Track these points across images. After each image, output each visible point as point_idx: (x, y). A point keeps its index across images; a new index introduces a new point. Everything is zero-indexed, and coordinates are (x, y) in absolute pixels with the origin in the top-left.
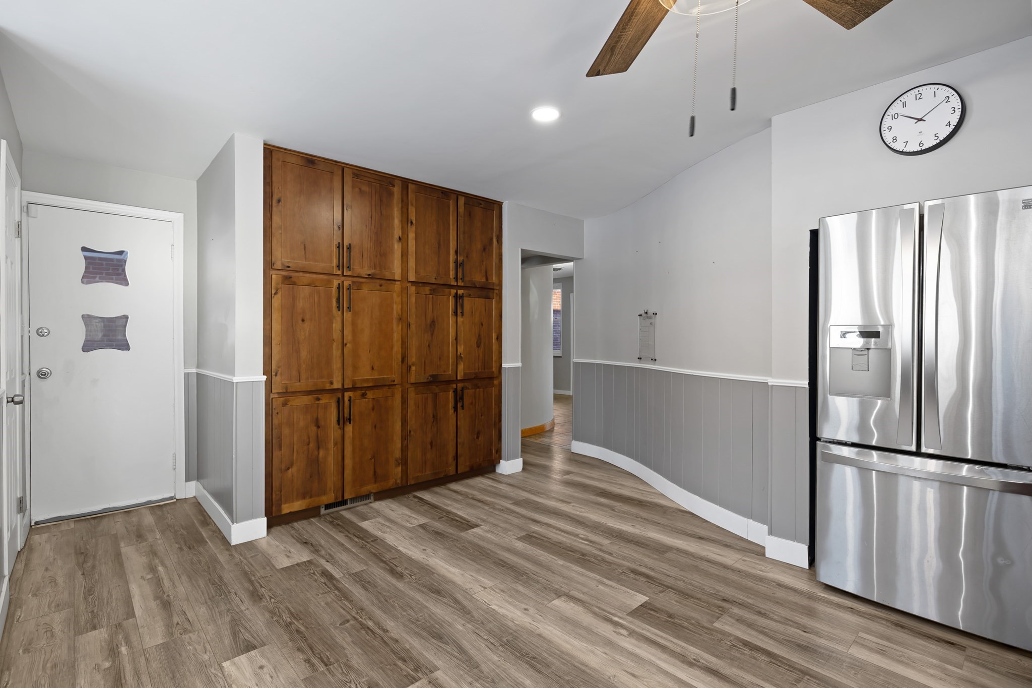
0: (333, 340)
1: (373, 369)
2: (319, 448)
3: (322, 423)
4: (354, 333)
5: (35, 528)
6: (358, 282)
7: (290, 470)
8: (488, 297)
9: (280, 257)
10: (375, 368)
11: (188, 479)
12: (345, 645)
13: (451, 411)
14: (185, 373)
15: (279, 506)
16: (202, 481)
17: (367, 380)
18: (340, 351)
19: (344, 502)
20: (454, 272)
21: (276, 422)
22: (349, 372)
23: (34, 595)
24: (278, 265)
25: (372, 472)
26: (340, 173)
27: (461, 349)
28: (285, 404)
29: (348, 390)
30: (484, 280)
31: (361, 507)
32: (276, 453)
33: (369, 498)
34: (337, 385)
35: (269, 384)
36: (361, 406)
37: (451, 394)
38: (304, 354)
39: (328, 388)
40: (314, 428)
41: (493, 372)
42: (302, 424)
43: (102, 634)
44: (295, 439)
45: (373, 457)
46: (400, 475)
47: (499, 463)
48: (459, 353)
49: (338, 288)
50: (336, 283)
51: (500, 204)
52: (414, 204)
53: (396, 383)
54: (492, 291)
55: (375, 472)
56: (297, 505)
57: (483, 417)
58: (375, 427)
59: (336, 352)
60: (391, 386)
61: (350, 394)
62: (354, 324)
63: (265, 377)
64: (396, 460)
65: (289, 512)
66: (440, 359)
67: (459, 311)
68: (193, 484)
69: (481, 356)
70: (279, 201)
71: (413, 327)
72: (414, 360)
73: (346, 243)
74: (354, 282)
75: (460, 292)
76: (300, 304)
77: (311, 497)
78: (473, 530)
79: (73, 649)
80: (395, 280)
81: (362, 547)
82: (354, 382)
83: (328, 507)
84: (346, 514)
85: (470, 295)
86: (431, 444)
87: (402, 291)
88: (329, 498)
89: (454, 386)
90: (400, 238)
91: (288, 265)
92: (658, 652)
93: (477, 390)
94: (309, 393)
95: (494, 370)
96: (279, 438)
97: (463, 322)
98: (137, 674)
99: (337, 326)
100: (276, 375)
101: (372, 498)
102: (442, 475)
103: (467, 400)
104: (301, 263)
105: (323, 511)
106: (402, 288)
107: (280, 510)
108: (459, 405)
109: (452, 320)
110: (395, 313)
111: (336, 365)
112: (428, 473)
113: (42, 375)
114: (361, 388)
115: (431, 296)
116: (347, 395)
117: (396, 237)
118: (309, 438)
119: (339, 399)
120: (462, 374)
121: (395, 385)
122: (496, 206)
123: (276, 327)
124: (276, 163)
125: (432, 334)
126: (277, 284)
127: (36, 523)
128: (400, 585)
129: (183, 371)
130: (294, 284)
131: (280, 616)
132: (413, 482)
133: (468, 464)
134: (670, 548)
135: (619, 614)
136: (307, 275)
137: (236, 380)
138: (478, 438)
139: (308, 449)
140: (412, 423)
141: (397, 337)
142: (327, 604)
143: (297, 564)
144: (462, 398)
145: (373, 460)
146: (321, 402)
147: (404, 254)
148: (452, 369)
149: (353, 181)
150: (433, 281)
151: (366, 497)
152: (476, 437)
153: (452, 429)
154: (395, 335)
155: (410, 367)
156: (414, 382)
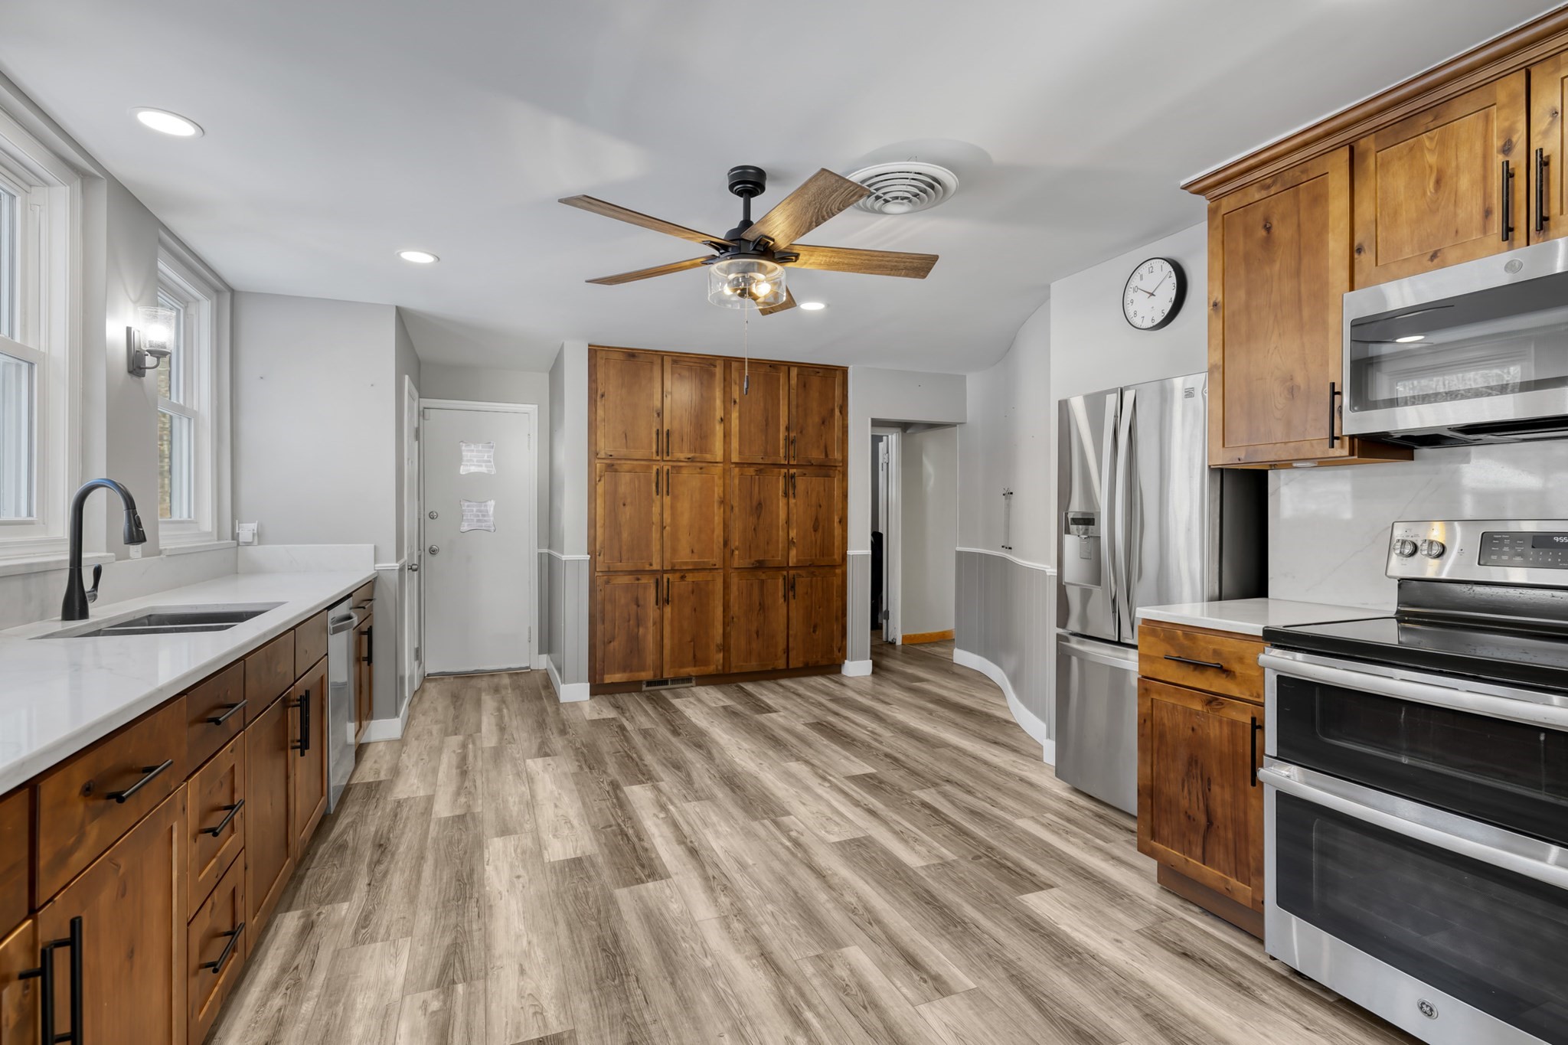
0: (653, 523)
1: (693, 552)
2: (638, 626)
3: (641, 602)
4: (673, 515)
5: (427, 678)
6: (677, 466)
7: (612, 643)
8: (828, 476)
9: (604, 447)
10: (695, 551)
11: (540, 652)
12: (609, 762)
13: (781, 600)
14: (538, 553)
15: (603, 674)
16: (552, 655)
17: (686, 563)
18: (659, 535)
19: (664, 682)
20: (784, 450)
21: (599, 597)
22: (668, 555)
23: (423, 715)
24: (602, 454)
25: (691, 656)
26: (660, 361)
27: (793, 534)
28: (608, 582)
29: (666, 572)
30: (823, 456)
31: (681, 688)
32: (600, 627)
33: (691, 682)
34: (656, 566)
35: (593, 563)
36: (679, 588)
37: (781, 581)
38: (625, 535)
39: (647, 569)
40: (635, 607)
41: (835, 560)
42: (623, 601)
43: (460, 738)
44: (617, 614)
45: (692, 640)
46: (721, 661)
47: (844, 663)
48: (790, 538)
49: (657, 473)
50: (655, 468)
51: (844, 371)
52: (738, 382)
53: (716, 567)
54: (834, 468)
55: (694, 656)
56: (617, 677)
57: (821, 609)
58: (695, 610)
59: (655, 535)
60: (713, 569)
61: (670, 576)
62: (673, 507)
63: (589, 556)
64: (717, 646)
65: (610, 682)
66: (768, 543)
67: (791, 492)
68: (545, 657)
69: (818, 542)
70: (603, 396)
71: (736, 510)
72: (737, 544)
73: (665, 430)
74: (673, 467)
75: (792, 471)
76: (622, 489)
77: (631, 671)
78: (770, 714)
79: (442, 742)
80: (717, 463)
81: (661, 715)
82: (673, 565)
83: (649, 683)
84: (664, 693)
85: (805, 474)
86: (757, 633)
87: (724, 473)
88: (647, 675)
89: (785, 573)
90: (721, 419)
91: (610, 454)
92: (841, 798)
93: (815, 578)
94: (630, 573)
95: (836, 557)
96: (603, 612)
97: (796, 504)
98: (475, 757)
99: (656, 509)
100: (599, 555)
101: (694, 682)
102: (770, 668)
103: (800, 589)
104: (623, 452)
105: (644, 688)
106: (724, 469)
107: (603, 679)
108: (791, 594)
109: (782, 502)
110: (716, 495)
111: (655, 547)
112: (753, 665)
113: (433, 552)
114: (681, 570)
115: (757, 477)
116: (666, 576)
117: (718, 418)
118: (629, 615)
119: (657, 580)
120: (795, 560)
121: (717, 569)
122: (839, 374)
123: (600, 511)
124: (600, 362)
125: (758, 518)
126: (601, 472)
127: (428, 675)
128: (674, 740)
129: (537, 551)
130: (616, 471)
131: (575, 744)
132: (735, 671)
133: (801, 659)
134: (946, 745)
135: (837, 776)
136: (629, 462)
137: (564, 557)
138: (814, 631)
139: (629, 626)
140: (735, 609)
141: (718, 519)
142: (611, 743)
143: (604, 719)
144: (793, 587)
145: (692, 643)
146: (640, 582)
147: (727, 435)
148: (782, 555)
149: (672, 367)
150: (761, 461)
151: (687, 679)
152: (812, 630)
153: (783, 620)
154: (716, 518)
155: (733, 551)
156: (737, 567)
